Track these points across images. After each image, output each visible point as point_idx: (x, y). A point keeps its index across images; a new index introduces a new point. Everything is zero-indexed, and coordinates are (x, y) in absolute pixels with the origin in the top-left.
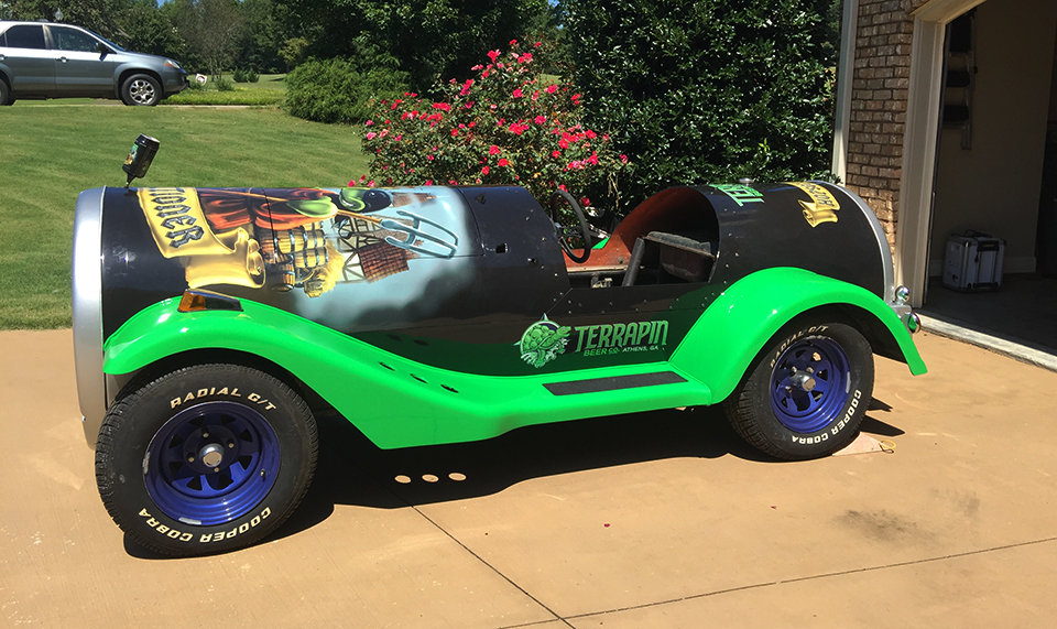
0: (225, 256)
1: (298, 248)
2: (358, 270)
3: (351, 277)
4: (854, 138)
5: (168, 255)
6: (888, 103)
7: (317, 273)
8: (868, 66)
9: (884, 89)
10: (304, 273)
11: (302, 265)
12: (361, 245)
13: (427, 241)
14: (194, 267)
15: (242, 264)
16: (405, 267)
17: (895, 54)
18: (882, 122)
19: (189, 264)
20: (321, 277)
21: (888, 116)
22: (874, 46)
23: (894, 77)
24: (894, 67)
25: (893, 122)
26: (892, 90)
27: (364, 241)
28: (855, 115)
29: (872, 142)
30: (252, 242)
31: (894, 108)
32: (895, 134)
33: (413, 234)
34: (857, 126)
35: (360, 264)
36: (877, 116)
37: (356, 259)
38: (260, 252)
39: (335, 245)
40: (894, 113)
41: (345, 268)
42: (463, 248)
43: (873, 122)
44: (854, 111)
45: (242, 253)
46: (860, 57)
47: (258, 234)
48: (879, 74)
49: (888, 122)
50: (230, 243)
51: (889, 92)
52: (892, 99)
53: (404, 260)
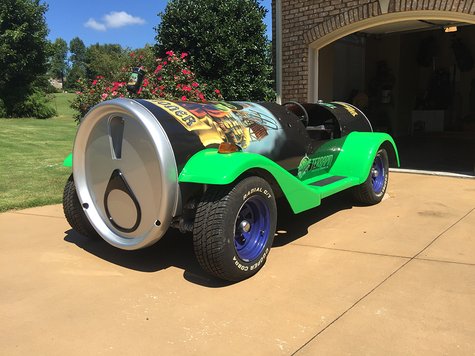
0: (209, 129)
1: (232, 126)
2: (254, 135)
3: (254, 139)
4: (285, 96)
5: (190, 130)
6: (301, 81)
7: (243, 137)
8: (289, 67)
9: (298, 76)
10: (239, 137)
11: (237, 134)
12: (250, 124)
13: (268, 122)
14: (201, 135)
15: (217, 133)
16: (267, 134)
17: (303, 61)
18: (298, 89)
19: (199, 134)
20: (245, 139)
21: (301, 86)
22: (291, 59)
23: (303, 70)
24: (302, 66)
25: (304, 88)
26: (302, 76)
27: (249, 122)
28: (284, 87)
29: (294, 98)
30: (215, 123)
31: (304, 83)
32: (305, 93)
33: (262, 119)
34: (286, 92)
35: (254, 133)
36: (296, 87)
37: (251, 131)
38: (220, 127)
39: (242, 124)
40: (303, 85)
41: (250, 134)
42: (279, 126)
43: (293, 89)
44: (284, 86)
45: (214, 128)
46: (285, 64)
47: (214, 119)
48: (295, 70)
49: (301, 89)
50: (207, 123)
51: (301, 77)
52: (302, 79)
53: (266, 130)
